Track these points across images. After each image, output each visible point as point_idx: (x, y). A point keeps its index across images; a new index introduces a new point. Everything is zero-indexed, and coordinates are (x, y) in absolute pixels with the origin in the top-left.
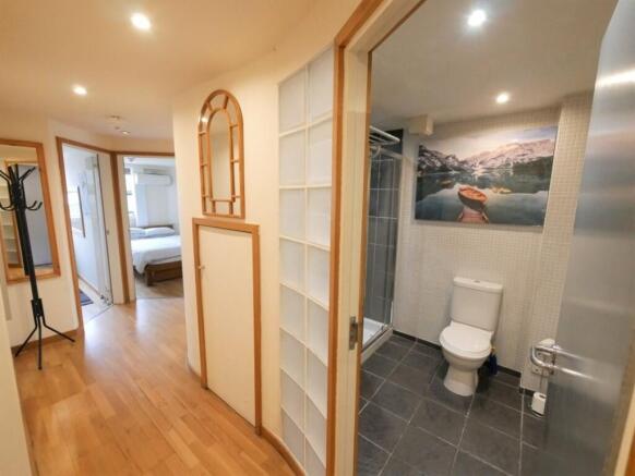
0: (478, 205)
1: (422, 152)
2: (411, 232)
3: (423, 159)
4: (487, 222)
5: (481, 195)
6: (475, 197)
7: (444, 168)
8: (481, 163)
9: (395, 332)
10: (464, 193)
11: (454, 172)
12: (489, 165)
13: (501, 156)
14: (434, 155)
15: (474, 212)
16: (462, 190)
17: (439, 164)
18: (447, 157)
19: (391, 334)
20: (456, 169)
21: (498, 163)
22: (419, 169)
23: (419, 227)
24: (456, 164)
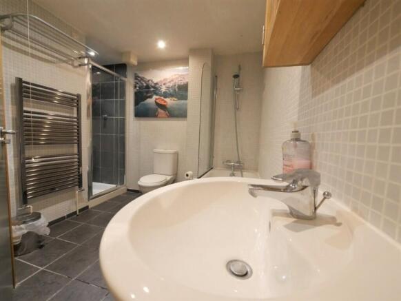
0: (163, 107)
1: (136, 77)
2: (133, 125)
3: (137, 81)
4: (169, 117)
5: (165, 102)
6: (163, 103)
7: (148, 87)
8: (164, 84)
9: (128, 190)
10: (158, 101)
11: (152, 89)
12: (167, 85)
13: (172, 81)
14: (142, 79)
15: (162, 111)
16: (156, 99)
17: (145, 85)
18: (149, 81)
19: (125, 191)
20: (153, 87)
21: (171, 85)
22: (135, 87)
23: (138, 122)
24: (153, 85)
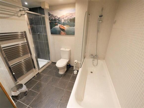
0: (63, 30)
1: (49, 15)
2: (51, 38)
3: (50, 16)
4: (66, 34)
5: (64, 27)
7: (55, 20)
8: (63, 18)
10: (60, 27)
11: (57, 21)
12: (64, 19)
13: (67, 16)
14: (52, 16)
15: (63, 32)
16: (60, 26)
17: (54, 18)
18: (55, 16)
19: (51, 63)
20: (58, 20)
21: (66, 19)
22: (50, 20)
23: (53, 36)
24: (58, 19)
